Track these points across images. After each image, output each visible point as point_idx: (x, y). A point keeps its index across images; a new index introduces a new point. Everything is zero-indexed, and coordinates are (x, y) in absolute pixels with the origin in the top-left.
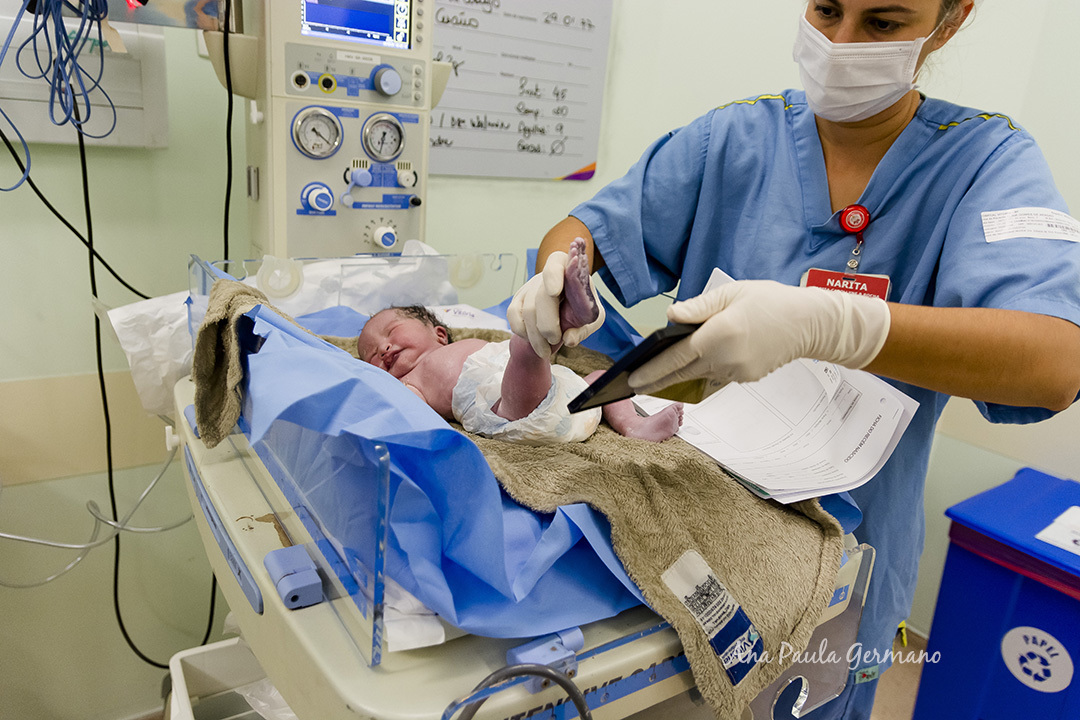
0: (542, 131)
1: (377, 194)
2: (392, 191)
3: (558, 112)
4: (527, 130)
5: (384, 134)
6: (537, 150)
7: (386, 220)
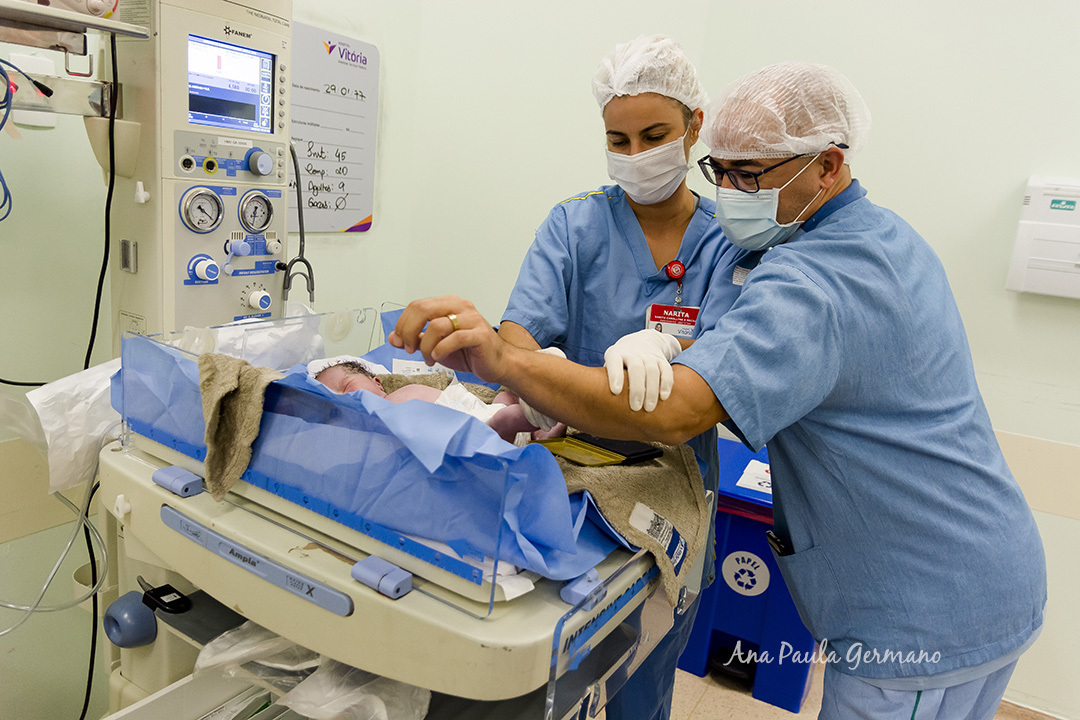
0: (328, 189)
1: (249, 262)
2: (262, 258)
3: (340, 171)
4: (315, 188)
5: (256, 208)
6: (324, 206)
7: (258, 285)
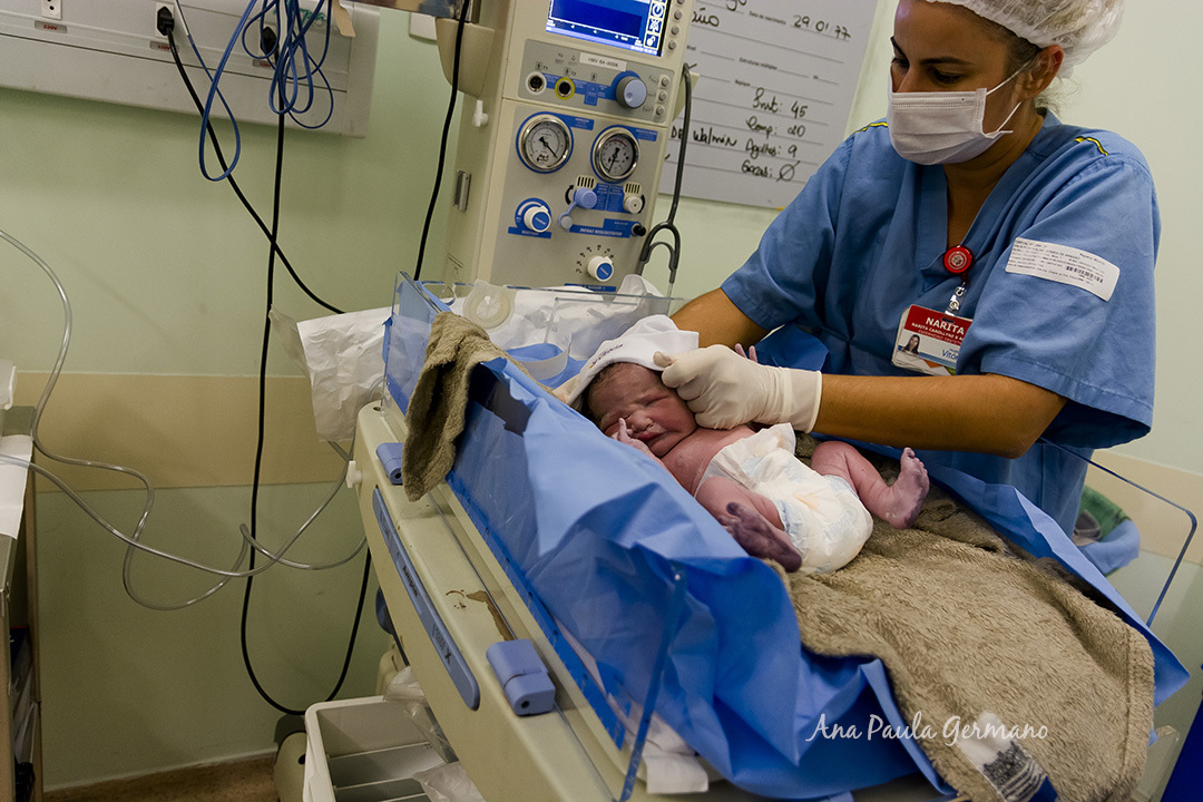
0: (772, 152)
1: (598, 218)
2: (614, 215)
3: (794, 131)
4: (755, 149)
5: (617, 150)
6: (763, 173)
7: (603, 249)
